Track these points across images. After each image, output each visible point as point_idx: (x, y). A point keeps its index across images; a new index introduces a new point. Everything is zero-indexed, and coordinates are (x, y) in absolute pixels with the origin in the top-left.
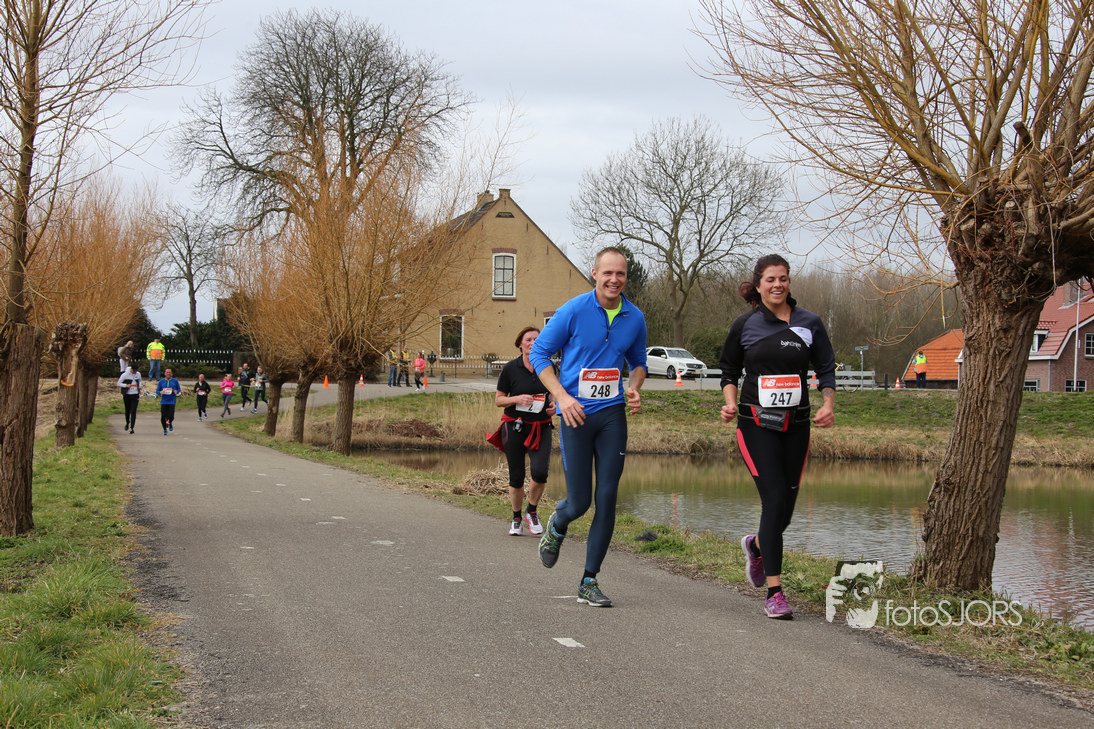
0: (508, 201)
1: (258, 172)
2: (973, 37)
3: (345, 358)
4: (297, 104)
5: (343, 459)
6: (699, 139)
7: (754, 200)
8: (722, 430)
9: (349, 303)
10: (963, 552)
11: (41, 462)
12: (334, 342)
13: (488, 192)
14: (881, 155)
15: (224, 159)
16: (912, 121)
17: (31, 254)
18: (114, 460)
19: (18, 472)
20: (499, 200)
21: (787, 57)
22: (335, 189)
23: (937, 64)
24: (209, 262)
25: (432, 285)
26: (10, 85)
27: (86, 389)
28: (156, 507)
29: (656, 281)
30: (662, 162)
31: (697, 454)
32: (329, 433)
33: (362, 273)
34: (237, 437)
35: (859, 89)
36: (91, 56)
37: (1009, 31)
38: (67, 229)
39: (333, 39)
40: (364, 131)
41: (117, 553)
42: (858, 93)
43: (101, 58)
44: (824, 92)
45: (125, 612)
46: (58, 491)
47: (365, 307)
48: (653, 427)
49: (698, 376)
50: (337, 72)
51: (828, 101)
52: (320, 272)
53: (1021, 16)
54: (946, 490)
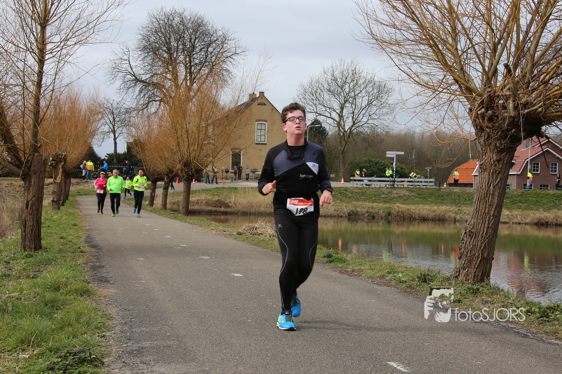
0: (263, 97)
1: (146, 83)
2: (485, 23)
3: (186, 170)
4: (165, 51)
5: (185, 218)
6: (353, 69)
7: (379, 99)
8: (363, 206)
9: (189, 145)
10: (477, 264)
11: (45, 218)
12: (182, 163)
13: (254, 93)
14: (441, 78)
15: (131, 77)
16: (455, 62)
17: (41, 121)
18: (78, 217)
19: (35, 222)
20: (259, 97)
21: (397, 31)
22: (182, 91)
23: (468, 35)
24: (123, 125)
25: (228, 137)
26: (33, 42)
27: (66, 183)
28: (98, 239)
29: (332, 136)
30: (336, 80)
31: (351, 217)
32: (179, 206)
33: (195, 131)
35: (431, 46)
36: (70, 28)
37: (502, 20)
38: (58, 111)
39: (182, 22)
40: (196, 64)
41: (80, 261)
42: (430, 49)
43: (75, 29)
44: (414, 48)
45: (85, 289)
46: (53, 231)
47: (196, 147)
49: (352, 180)
50: (184, 36)
51: (416, 52)
52: (175, 130)
53: (507, 13)
54: (470, 235)
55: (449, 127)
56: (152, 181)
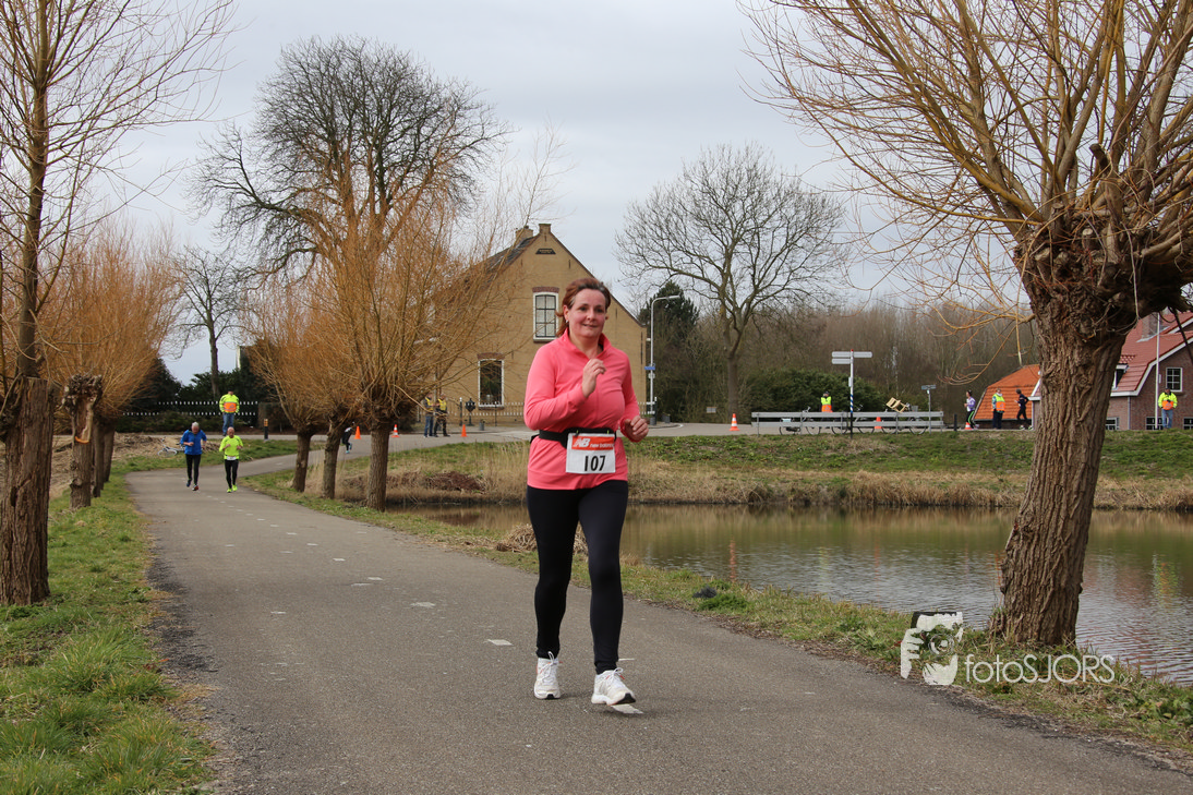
0: (549, 237)
1: (281, 210)
2: (1044, 54)
3: (378, 407)
4: (322, 137)
5: (377, 516)
6: (751, 167)
7: (812, 233)
8: (781, 477)
9: (381, 349)
10: (1045, 604)
11: (55, 525)
12: (366, 390)
13: (527, 227)
14: (949, 181)
15: (245, 198)
16: (981, 145)
17: (42, 303)
18: (133, 520)
19: (32, 536)
20: (539, 235)
21: (847, 78)
22: (364, 226)
23: (1007, 84)
24: (231, 307)
25: (470, 328)
26: (18, 124)
27: (102, 445)
28: (180, 571)
29: (708, 319)
30: (711, 192)
31: (755, 503)
32: (362, 488)
33: (395, 317)
34: (263, 493)
35: (924, 111)
36: (103, 91)
37: (1082, 47)
38: (80, 279)
39: (359, 68)
40: (393, 164)
41: (139, 621)
42: (923, 116)
43: (113, 93)
44: (886, 115)
45: (150, 685)
46: (74, 556)
47: (398, 352)
48: (708, 475)
49: (755, 420)
50: (364, 103)
51: (891, 124)
52: (350, 316)
53: (1095, 32)
54: (1025, 537)
55: (971, 293)
56: (300, 434)
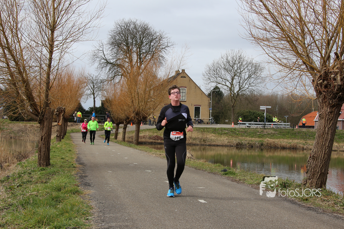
0: (184, 73)
1: (113, 64)
2: (322, 27)
3: (137, 117)
4: (124, 45)
5: (136, 146)
6: (240, 56)
7: (256, 74)
8: (245, 139)
9: (139, 102)
10: (318, 177)
11: (52, 146)
12: (134, 113)
13: (178, 70)
14: (294, 61)
15: (104, 61)
16: (304, 51)
17: (51, 88)
18: (72, 146)
19: (46, 149)
20: (182, 72)
21: (267, 32)
22: (135, 69)
23: (311, 35)
24: (99, 90)
26: (46, 40)
27: (65, 125)
28: (84, 160)
29: (226, 96)
30: (229, 62)
31: (238, 146)
32: (132, 139)
33: (143, 93)
35: (288, 42)
36: (69, 32)
37: (333, 26)
38: (60, 82)
39: (135, 27)
40: (143, 53)
41: (73, 173)
43: (71, 33)
44: (278, 43)
45: (76, 190)
46: (57, 155)
47: (143, 103)
48: (225, 138)
49: (238, 124)
50: (136, 36)
51: (279, 45)
52: (131, 93)
53: (336, 21)
54: (313, 158)
55: (299, 91)
56: (116, 124)
